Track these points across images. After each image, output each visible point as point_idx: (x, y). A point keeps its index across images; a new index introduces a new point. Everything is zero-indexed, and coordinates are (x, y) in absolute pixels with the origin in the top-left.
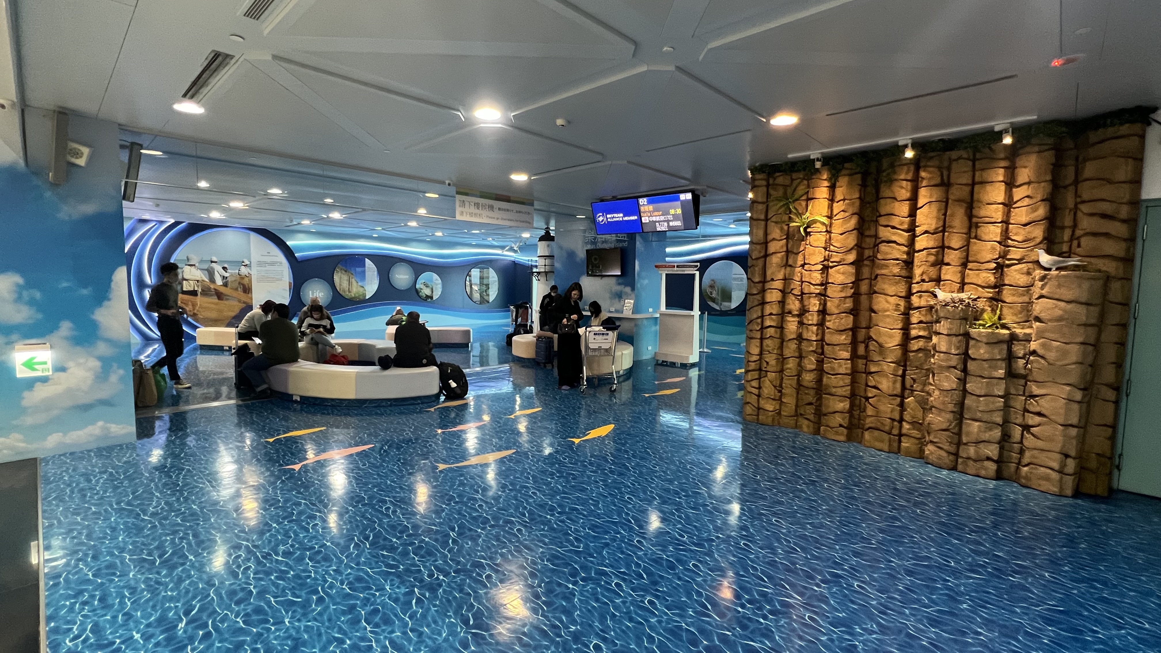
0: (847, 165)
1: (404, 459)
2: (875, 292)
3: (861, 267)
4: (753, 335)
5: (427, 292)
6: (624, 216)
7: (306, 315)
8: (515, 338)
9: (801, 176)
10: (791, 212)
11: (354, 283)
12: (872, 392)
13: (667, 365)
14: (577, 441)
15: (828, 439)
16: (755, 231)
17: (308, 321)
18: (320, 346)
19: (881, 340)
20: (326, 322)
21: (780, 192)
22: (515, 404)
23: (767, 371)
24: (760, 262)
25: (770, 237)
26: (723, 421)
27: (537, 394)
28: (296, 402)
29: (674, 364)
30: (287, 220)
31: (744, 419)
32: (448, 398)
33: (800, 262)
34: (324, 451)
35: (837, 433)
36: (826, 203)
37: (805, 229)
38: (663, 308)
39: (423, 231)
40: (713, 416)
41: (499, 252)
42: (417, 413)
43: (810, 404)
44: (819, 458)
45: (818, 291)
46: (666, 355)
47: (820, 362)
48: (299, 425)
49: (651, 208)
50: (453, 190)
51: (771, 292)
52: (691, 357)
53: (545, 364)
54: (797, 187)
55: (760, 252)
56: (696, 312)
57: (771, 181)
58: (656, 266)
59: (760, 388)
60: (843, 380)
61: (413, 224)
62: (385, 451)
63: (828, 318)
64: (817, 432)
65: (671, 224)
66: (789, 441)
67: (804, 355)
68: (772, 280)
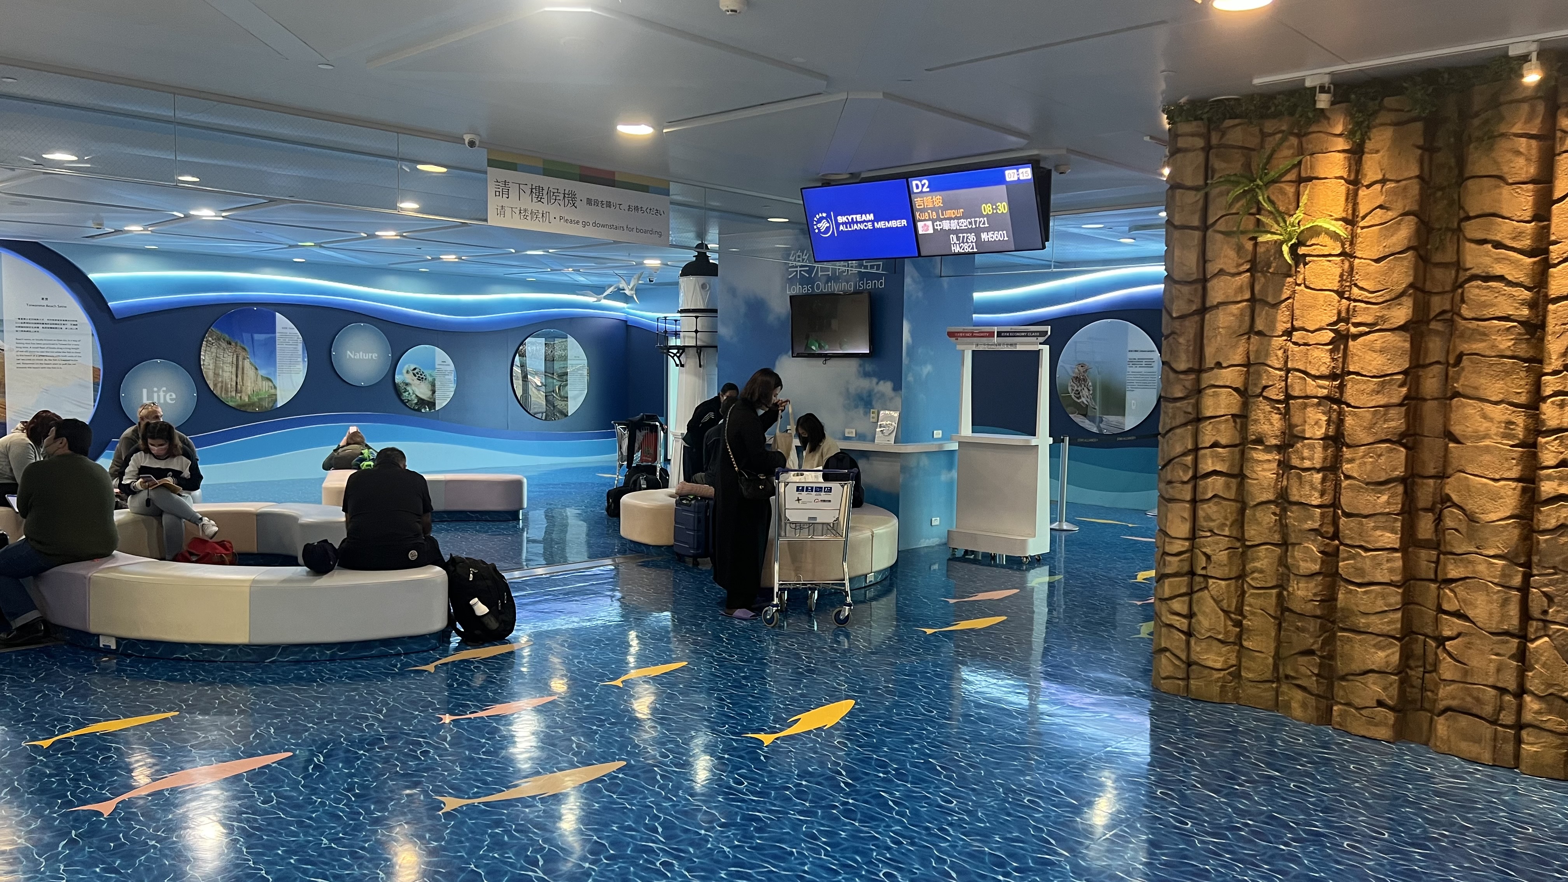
0: (1390, 102)
1: (362, 786)
2: (1457, 394)
3: (1422, 335)
4: (1172, 492)
5: (421, 390)
6: (877, 219)
7: (132, 448)
8: (626, 499)
9: (1284, 128)
10: (1260, 210)
11: (250, 372)
12: (1450, 626)
13: (975, 561)
14: (767, 739)
15: (1349, 734)
16: (1177, 253)
17: (139, 460)
18: (166, 518)
19: (1470, 506)
20: (181, 464)
21: (1236, 167)
22: (626, 653)
23: (1206, 577)
24: (1191, 326)
25: (1212, 268)
26: (1105, 691)
27: (676, 628)
28: (107, 651)
29: (993, 557)
30: (90, 223)
31: (1156, 689)
32: (470, 640)
33: (1282, 324)
34: (172, 769)
35: (1371, 721)
36: (1341, 188)
37: (1293, 250)
38: (966, 429)
39: (412, 249)
40: (1082, 681)
41: (590, 300)
42: (393, 675)
43: (1310, 652)
44: (1332, 779)
45: (1325, 392)
46: (974, 537)
47: (1330, 556)
48: (113, 706)
49: (937, 199)
50: (481, 156)
51: (1216, 395)
52: (1031, 541)
53: (695, 557)
54: (1273, 152)
55: (1190, 301)
56: (1043, 439)
57: (1214, 140)
58: (951, 334)
59: (1190, 615)
60: (1384, 596)
61: (390, 234)
62: (317, 767)
63: (1347, 453)
64: (1325, 717)
65: (984, 236)
66: (1259, 738)
67: (1292, 539)
68: (1219, 365)
